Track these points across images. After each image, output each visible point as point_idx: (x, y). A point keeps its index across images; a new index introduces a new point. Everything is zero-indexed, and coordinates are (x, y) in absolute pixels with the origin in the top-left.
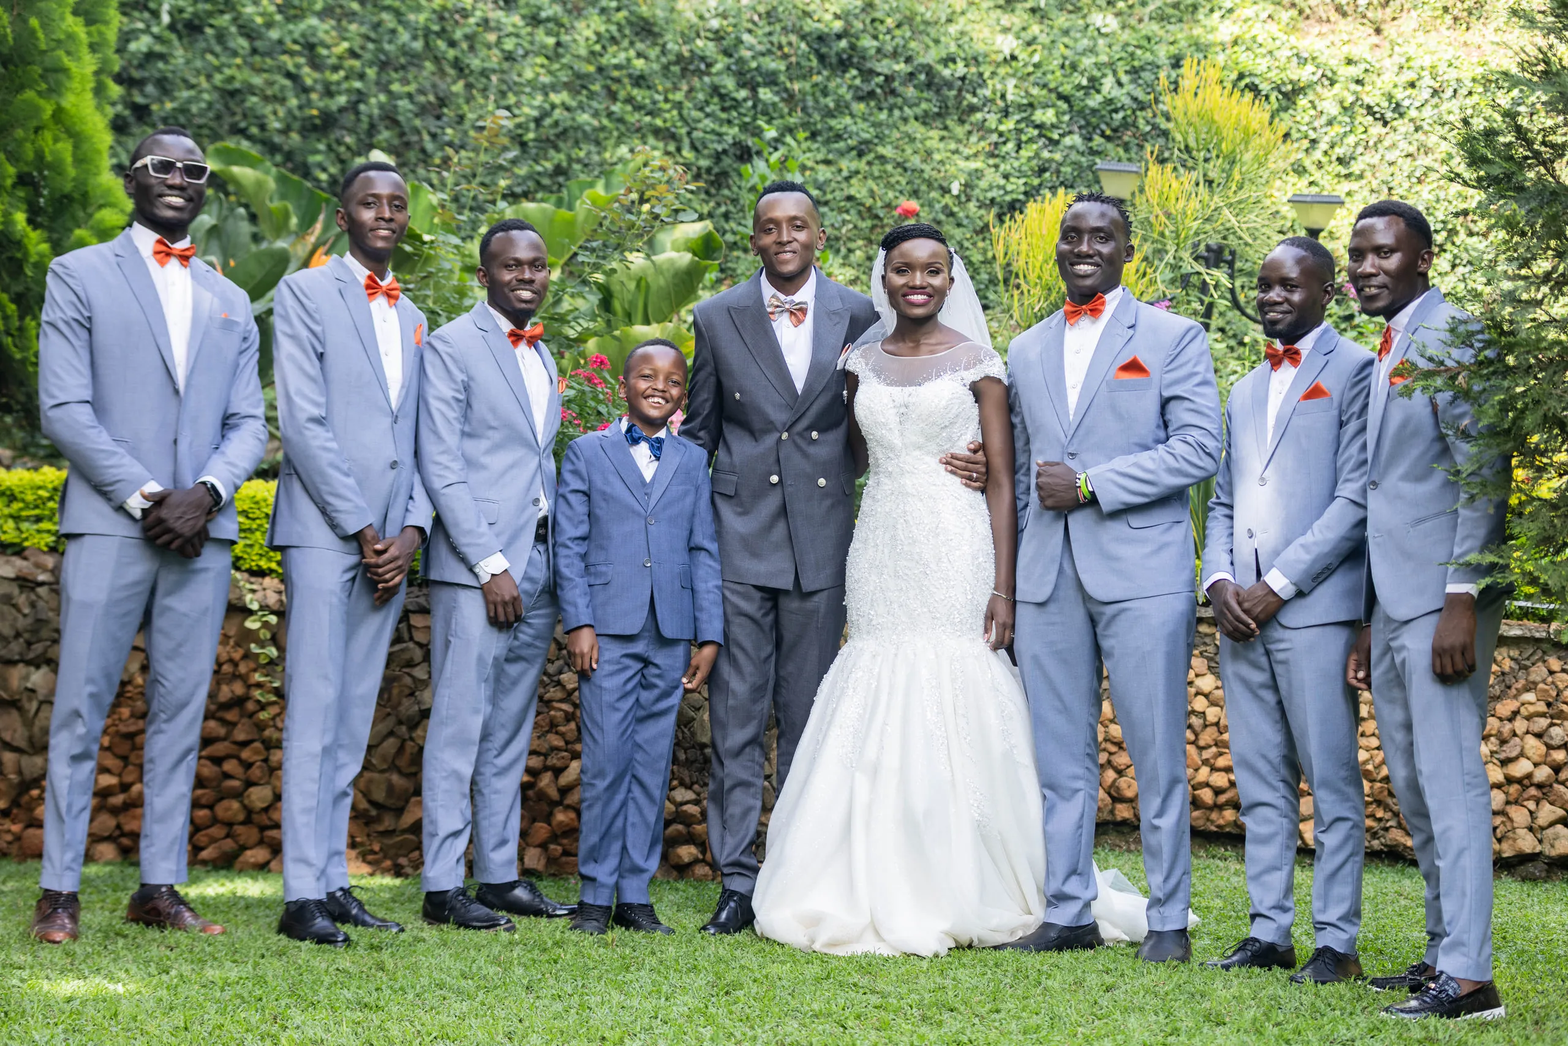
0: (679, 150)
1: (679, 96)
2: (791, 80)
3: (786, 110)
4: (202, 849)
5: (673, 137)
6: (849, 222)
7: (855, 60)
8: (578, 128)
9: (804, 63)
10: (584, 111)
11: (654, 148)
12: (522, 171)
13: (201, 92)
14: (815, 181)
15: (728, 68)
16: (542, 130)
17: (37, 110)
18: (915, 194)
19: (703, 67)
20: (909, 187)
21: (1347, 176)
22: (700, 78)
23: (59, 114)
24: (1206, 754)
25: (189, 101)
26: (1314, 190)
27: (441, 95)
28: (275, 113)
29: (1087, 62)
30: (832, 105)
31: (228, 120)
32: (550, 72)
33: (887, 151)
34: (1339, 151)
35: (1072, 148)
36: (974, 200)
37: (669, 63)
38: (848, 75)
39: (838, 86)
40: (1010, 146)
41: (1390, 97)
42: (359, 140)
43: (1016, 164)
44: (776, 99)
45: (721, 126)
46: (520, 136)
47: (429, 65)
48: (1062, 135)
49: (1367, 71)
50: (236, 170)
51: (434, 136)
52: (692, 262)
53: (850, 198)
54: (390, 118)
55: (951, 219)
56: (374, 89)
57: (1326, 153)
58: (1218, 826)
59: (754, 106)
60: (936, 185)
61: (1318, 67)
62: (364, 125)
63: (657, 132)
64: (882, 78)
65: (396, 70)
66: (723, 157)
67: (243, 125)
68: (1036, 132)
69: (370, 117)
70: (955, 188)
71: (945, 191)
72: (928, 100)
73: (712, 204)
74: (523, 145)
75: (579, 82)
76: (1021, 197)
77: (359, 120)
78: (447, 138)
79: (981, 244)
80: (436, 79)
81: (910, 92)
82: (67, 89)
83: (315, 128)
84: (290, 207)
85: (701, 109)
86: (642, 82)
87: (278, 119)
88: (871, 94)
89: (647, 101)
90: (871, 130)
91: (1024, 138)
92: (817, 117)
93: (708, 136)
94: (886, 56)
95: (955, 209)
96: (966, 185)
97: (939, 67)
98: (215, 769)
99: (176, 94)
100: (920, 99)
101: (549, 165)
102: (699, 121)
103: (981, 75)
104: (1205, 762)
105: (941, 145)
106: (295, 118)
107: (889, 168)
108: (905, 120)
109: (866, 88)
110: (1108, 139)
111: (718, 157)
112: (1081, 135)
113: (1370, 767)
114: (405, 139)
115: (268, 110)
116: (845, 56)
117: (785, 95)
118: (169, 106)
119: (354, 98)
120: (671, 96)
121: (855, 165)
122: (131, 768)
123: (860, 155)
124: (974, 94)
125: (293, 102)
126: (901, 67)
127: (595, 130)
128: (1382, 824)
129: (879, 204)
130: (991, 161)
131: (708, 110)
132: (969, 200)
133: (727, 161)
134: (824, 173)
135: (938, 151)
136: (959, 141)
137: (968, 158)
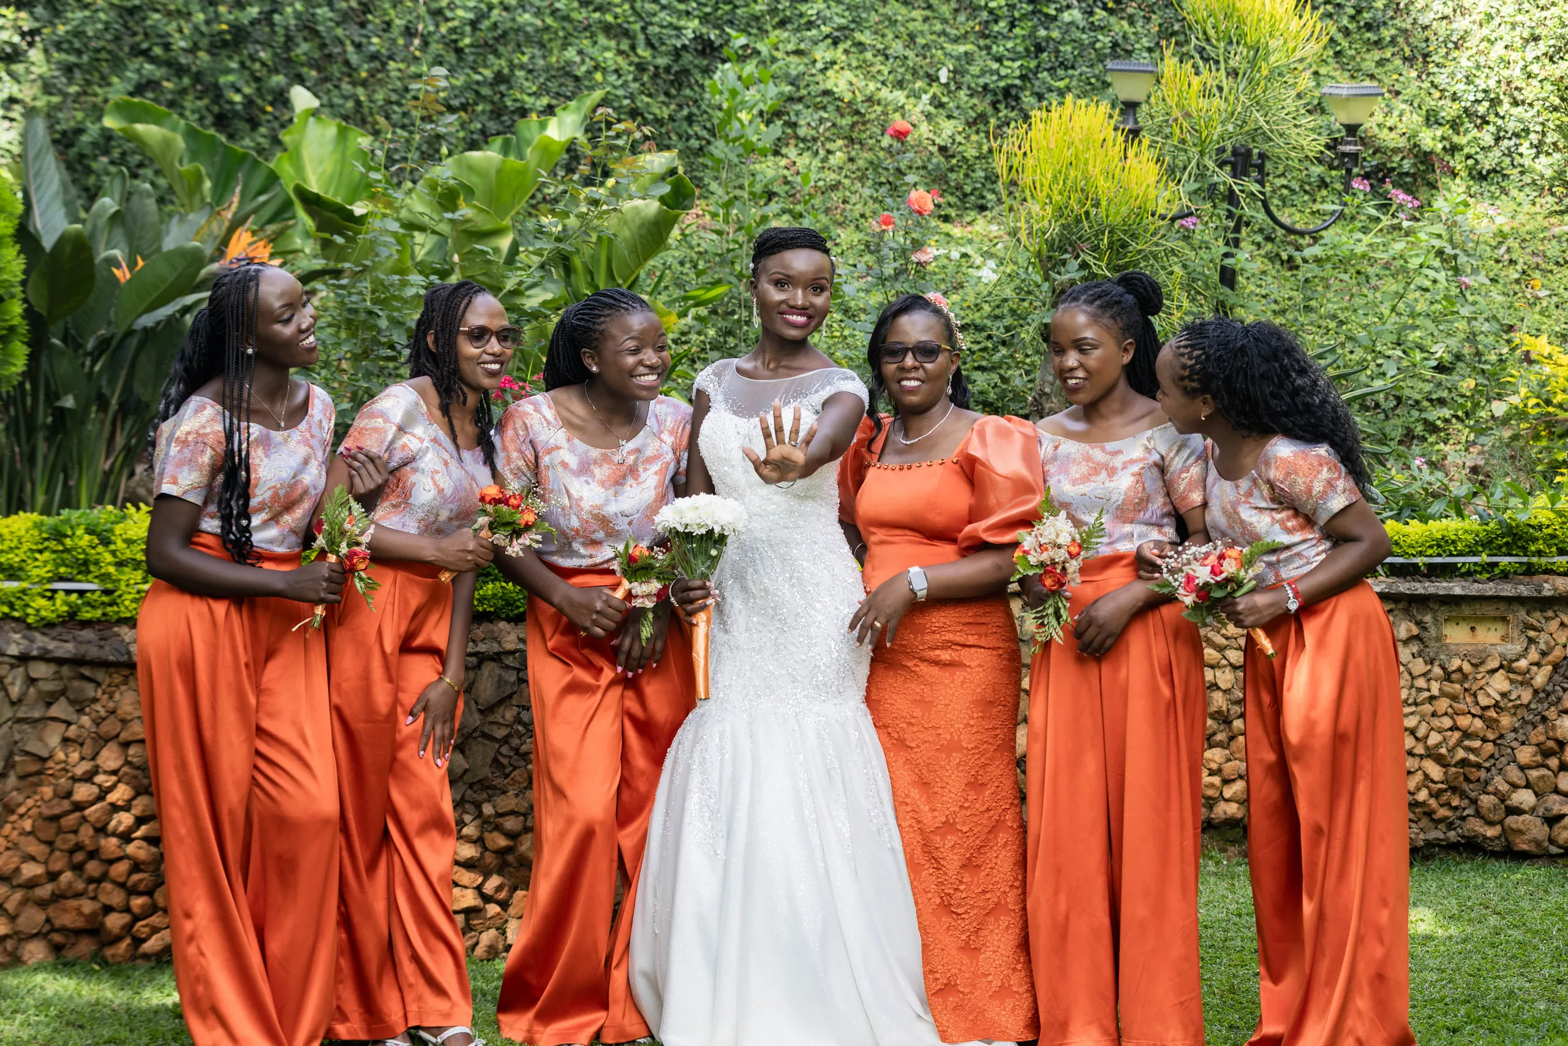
0: (633, 48)
4: (144, 940)
5: (626, 33)
6: (827, 119)
8: (519, 30)
10: (525, 11)
11: (607, 49)
13: (97, 11)
16: (478, 33)
18: (900, 84)
20: (891, 77)
21: (1376, 43)
25: (83, 22)
28: (180, 31)
31: (128, 40)
33: (865, 37)
35: (1072, 23)
36: (964, 87)
40: (1003, 24)
42: (276, 54)
43: (1010, 44)
45: (679, 19)
46: (455, 41)
48: (1059, 10)
50: (139, 127)
51: (358, 46)
52: (660, 212)
53: (827, 93)
54: (309, 28)
55: (941, 110)
57: (1352, 18)
60: (921, 73)
62: (280, 39)
63: (607, 29)
66: (683, 53)
67: (145, 46)
68: (1030, 8)
69: (287, 28)
70: (944, 75)
71: (932, 79)
73: (673, 107)
74: (459, 51)
76: (1017, 82)
77: (274, 32)
78: (373, 49)
79: (974, 138)
83: (225, 44)
84: (203, 170)
87: (184, 38)
90: (847, 14)
91: (1017, 15)
93: (664, 31)
95: (945, 99)
96: (955, 72)
98: (153, 849)
99: (69, 15)
101: (488, 73)
102: (655, 15)
105: (926, 27)
106: (202, 34)
107: (869, 55)
110: (1111, 12)
111: (677, 53)
112: (1080, 8)
113: (1443, 751)
114: (326, 51)
115: (172, 28)
118: (61, 29)
119: (268, 8)
122: (57, 853)
123: (836, 43)
125: (201, 17)
127: (537, 31)
128: (1458, 813)
129: (860, 98)
130: (982, 42)
132: (959, 88)
133: (687, 58)
134: (796, 65)
135: (922, 32)
136: (945, 21)
137: (956, 40)
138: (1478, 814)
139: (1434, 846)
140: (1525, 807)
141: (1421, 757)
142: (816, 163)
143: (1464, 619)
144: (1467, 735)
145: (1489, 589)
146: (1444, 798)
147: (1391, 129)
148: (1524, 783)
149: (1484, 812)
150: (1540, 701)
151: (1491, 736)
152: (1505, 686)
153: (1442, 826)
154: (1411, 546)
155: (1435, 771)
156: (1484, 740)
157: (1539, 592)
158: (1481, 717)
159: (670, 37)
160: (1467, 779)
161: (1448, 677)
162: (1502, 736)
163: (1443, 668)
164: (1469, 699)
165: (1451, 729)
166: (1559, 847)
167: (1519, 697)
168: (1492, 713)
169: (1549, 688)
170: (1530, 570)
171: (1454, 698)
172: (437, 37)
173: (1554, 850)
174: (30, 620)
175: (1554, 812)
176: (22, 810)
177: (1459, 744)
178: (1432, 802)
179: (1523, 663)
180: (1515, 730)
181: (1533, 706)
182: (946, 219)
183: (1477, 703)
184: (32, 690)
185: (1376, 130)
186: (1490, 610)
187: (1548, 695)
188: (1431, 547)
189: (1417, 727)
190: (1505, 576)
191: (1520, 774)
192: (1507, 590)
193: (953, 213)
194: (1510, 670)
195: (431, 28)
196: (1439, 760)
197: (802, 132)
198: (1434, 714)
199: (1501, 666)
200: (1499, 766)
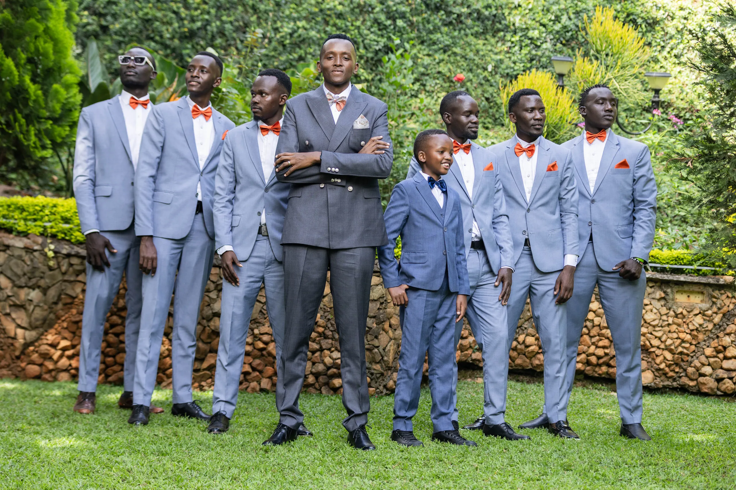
1: (358, 23)
2: (412, 16)
3: (409, 30)
6: (439, 84)
7: (443, 7)
8: (311, 38)
9: (419, 8)
10: (313, 30)
12: (283, 58)
13: (132, 20)
14: (423, 64)
15: (382, 10)
16: (293, 39)
17: (36, 28)
18: (471, 70)
19: (370, 9)
20: (467, 68)
21: (679, 64)
22: (369, 15)
23: (47, 30)
24: (594, 340)
25: (127, 24)
26: (663, 70)
27: (246, 22)
28: (167, 30)
29: (555, 8)
30: (431, 28)
31: (145, 33)
32: (297, 12)
33: (457, 50)
34: (675, 52)
35: (546, 49)
36: (499, 73)
37: (354, 8)
38: (439, 14)
39: (435, 19)
40: (517, 48)
41: (700, 26)
42: (207, 43)
43: (519, 57)
44: (405, 25)
45: (378, 37)
46: (283, 42)
47: (240, 8)
48: (542, 43)
49: (689, 13)
51: (242, 41)
53: (439, 72)
54: (222, 33)
55: (488, 83)
56: (214, 19)
57: (669, 52)
58: (599, 374)
59: (394, 28)
60: (480, 66)
61: (665, 11)
62: (209, 36)
64: (455, 16)
65: (225, 10)
66: (379, 52)
67: (152, 35)
68: (529, 42)
69: (212, 32)
70: (490, 68)
71: (485, 69)
72: (478, 26)
74: (284, 46)
75: (311, 16)
76: (521, 72)
77: (207, 34)
78: (248, 43)
80: (244, 15)
81: (469, 22)
82: (51, 18)
83: (186, 37)
84: (165, 75)
85: (369, 30)
86: (341, 17)
87: (169, 33)
88: (451, 23)
89: (343, 26)
90: (450, 40)
91: (523, 44)
92: (424, 34)
93: (372, 43)
94: (458, 5)
95: (490, 78)
96: (495, 67)
97: (484, 10)
99: (121, 20)
100: (474, 26)
101: (296, 56)
102: (367, 35)
103: (503, 14)
104: (593, 344)
105: (484, 48)
106: (177, 32)
107: (458, 58)
108: (467, 35)
109: (448, 20)
110: (564, 45)
111: (376, 52)
112: (551, 43)
113: (673, 347)
114: (229, 43)
115: (164, 28)
116: (438, 5)
117: (409, 23)
118: (118, 26)
119: (205, 23)
120: (354, 23)
121: (442, 57)
122: (76, 337)
123: (445, 52)
124: (500, 23)
125: (176, 25)
126: (465, 10)
127: (318, 39)
128: (678, 375)
129: (453, 75)
130: (508, 55)
131: (372, 30)
132: (496, 73)
133: (380, 54)
134: (427, 60)
135: (482, 50)
136: (492, 46)
137: (496, 54)
138: (687, 376)
139: (667, 388)
140: (707, 373)
141: (663, 349)
142: (433, 102)
143: (685, 292)
144: (683, 341)
145: (696, 279)
146: (672, 368)
147: (682, 100)
148: (707, 363)
149: (689, 374)
150: (716, 329)
151: (694, 342)
152: (701, 321)
153: (671, 380)
154: (664, 260)
155: (669, 356)
156: (691, 344)
157: (718, 282)
158: (690, 334)
159: (374, 45)
160: (683, 360)
161: (676, 316)
162: (699, 343)
163: (675, 312)
164: (685, 326)
165: (677, 338)
166: (721, 392)
167: (707, 327)
168: (695, 333)
169: (721, 324)
170: (715, 273)
171: (679, 325)
172: (275, 39)
173: (719, 393)
174: (73, 241)
175: (720, 376)
176: (63, 318)
177: (680, 345)
178: (667, 369)
179: (709, 312)
180: (705, 341)
181: (713, 331)
182: (487, 128)
183: (689, 328)
184: (71, 269)
185: (675, 100)
186: (696, 288)
187: (720, 327)
188: (672, 260)
189: (662, 336)
190: (705, 275)
191: (706, 359)
192: (704, 280)
193: (490, 126)
194: (704, 315)
195: (273, 35)
196: (671, 351)
197: (428, 88)
198: (669, 332)
199: (700, 313)
200: (697, 356)
